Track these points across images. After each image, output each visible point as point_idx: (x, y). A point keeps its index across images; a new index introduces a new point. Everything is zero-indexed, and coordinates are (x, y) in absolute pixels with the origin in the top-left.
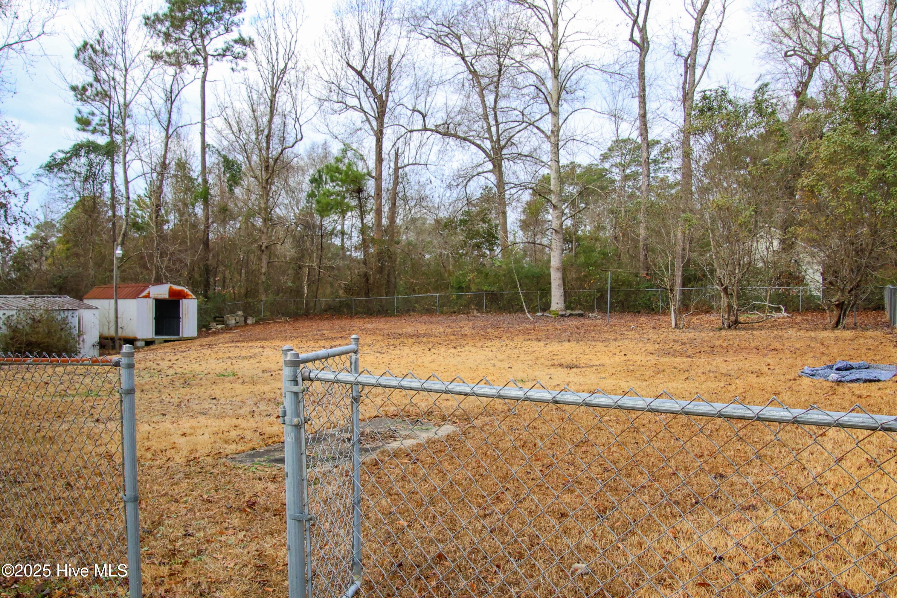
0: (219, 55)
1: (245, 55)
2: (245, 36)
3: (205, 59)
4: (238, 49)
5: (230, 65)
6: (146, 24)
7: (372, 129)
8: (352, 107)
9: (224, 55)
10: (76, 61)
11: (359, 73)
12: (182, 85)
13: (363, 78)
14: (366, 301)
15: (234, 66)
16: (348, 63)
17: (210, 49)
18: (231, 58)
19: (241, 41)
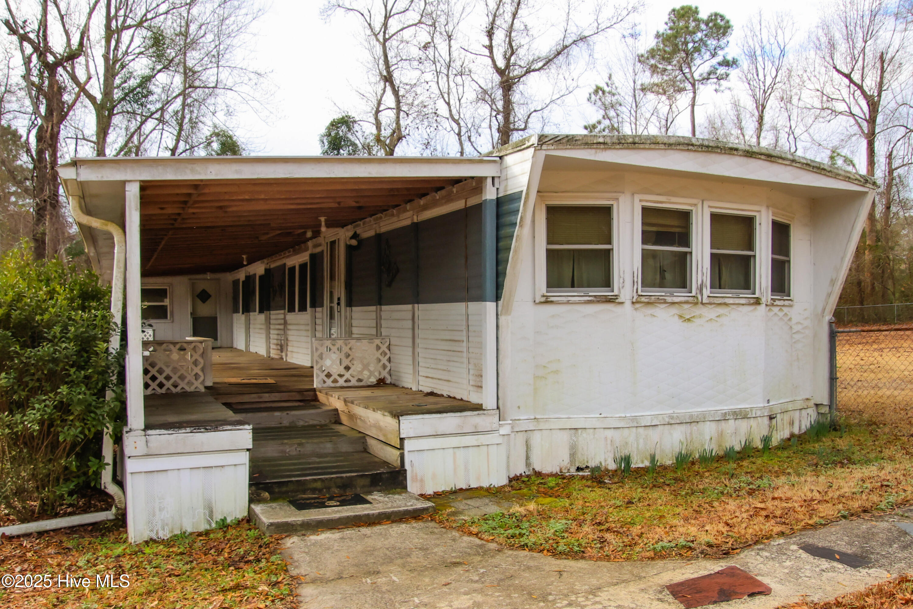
0: (704, 79)
1: (727, 75)
2: (729, 58)
3: (693, 85)
4: (722, 70)
5: (714, 87)
6: (640, 61)
7: (863, 132)
8: (840, 113)
9: (708, 79)
10: (589, 103)
11: (848, 76)
12: (676, 113)
13: (851, 81)
14: (861, 309)
15: (717, 87)
16: (835, 68)
17: (696, 76)
18: (715, 80)
19: (726, 63)
